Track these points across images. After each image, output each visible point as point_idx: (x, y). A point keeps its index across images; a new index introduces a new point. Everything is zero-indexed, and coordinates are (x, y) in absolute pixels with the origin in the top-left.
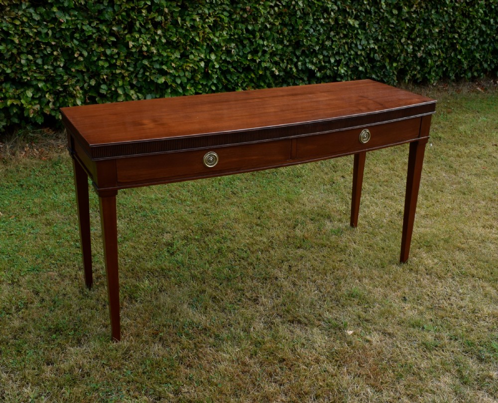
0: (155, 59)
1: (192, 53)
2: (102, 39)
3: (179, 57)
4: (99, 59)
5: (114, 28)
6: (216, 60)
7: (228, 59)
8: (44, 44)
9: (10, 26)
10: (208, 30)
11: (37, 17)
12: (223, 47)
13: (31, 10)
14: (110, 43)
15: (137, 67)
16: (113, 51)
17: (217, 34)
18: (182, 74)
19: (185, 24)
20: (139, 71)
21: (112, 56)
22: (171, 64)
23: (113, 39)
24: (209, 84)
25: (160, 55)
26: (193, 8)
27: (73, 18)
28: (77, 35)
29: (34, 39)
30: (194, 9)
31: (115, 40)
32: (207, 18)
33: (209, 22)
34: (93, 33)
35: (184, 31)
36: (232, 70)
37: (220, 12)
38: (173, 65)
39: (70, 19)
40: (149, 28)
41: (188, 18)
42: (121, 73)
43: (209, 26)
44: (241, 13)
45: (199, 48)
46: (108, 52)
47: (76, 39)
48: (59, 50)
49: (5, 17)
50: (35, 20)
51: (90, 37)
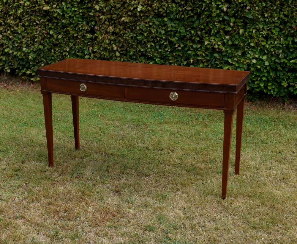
0: (224, 54)
1: (249, 53)
2: (192, 38)
3: (240, 55)
4: (189, 50)
5: (199, 33)
6: (267, 60)
7: (277, 61)
8: (159, 37)
9: (144, 27)
10: (261, 39)
11: (157, 23)
12: (272, 52)
13: (154, 19)
14: (196, 41)
15: (212, 58)
16: (198, 46)
17: (269, 43)
18: (241, 66)
19: (245, 33)
20: (213, 60)
21: (197, 49)
22: (234, 59)
23: (198, 39)
24: (261, 76)
25: (227, 52)
26: (251, 23)
27: (176, 25)
28: (177, 35)
29: (155, 34)
30: (253, 24)
31: (199, 40)
32: (262, 31)
33: (262, 34)
34: (187, 35)
35: (244, 38)
36: (279, 68)
37: (273, 28)
38: (235, 59)
39: (174, 25)
40: (221, 34)
41: (248, 30)
42: (201, 60)
43: (263, 36)
44: (289, 30)
45: (254, 50)
46: (195, 46)
47: (177, 36)
48: (167, 42)
49: (142, 22)
50: (156, 24)
51: (185, 36)
